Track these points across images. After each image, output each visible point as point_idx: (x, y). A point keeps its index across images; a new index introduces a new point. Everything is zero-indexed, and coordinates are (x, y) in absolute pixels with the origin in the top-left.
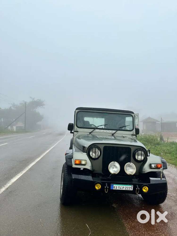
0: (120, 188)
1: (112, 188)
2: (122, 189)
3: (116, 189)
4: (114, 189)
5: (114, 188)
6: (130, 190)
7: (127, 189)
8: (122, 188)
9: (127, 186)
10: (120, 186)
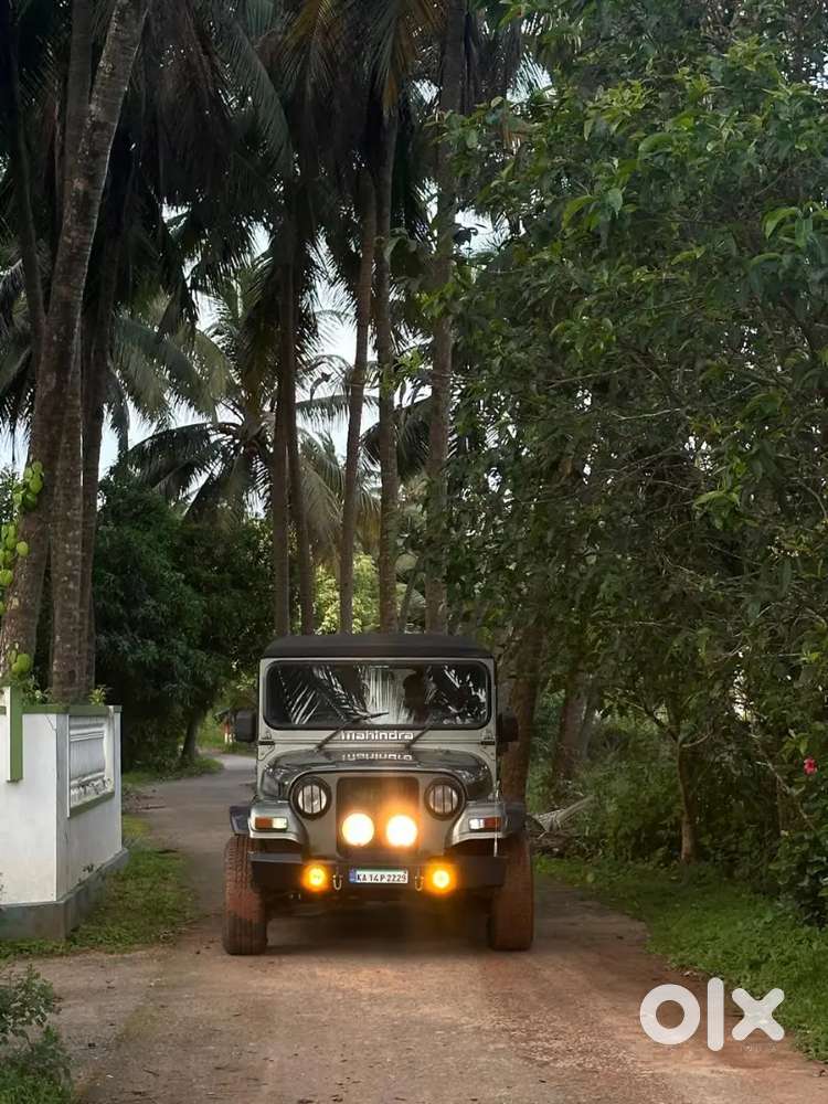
0: (373, 879)
1: (353, 880)
2: (379, 881)
3: (364, 881)
4: (359, 882)
5: (358, 876)
6: (401, 882)
7: (393, 881)
8: (379, 878)
9: (391, 873)
10: (374, 873)
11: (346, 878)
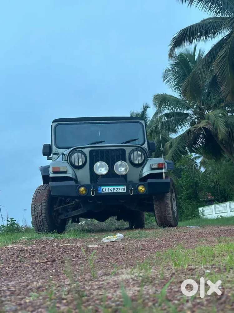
0: (109, 191)
1: (100, 191)
2: (112, 192)
3: (105, 192)
4: (103, 192)
5: (103, 190)
6: (123, 191)
7: (119, 191)
8: (112, 190)
9: (118, 187)
10: (110, 188)
11: (97, 190)
